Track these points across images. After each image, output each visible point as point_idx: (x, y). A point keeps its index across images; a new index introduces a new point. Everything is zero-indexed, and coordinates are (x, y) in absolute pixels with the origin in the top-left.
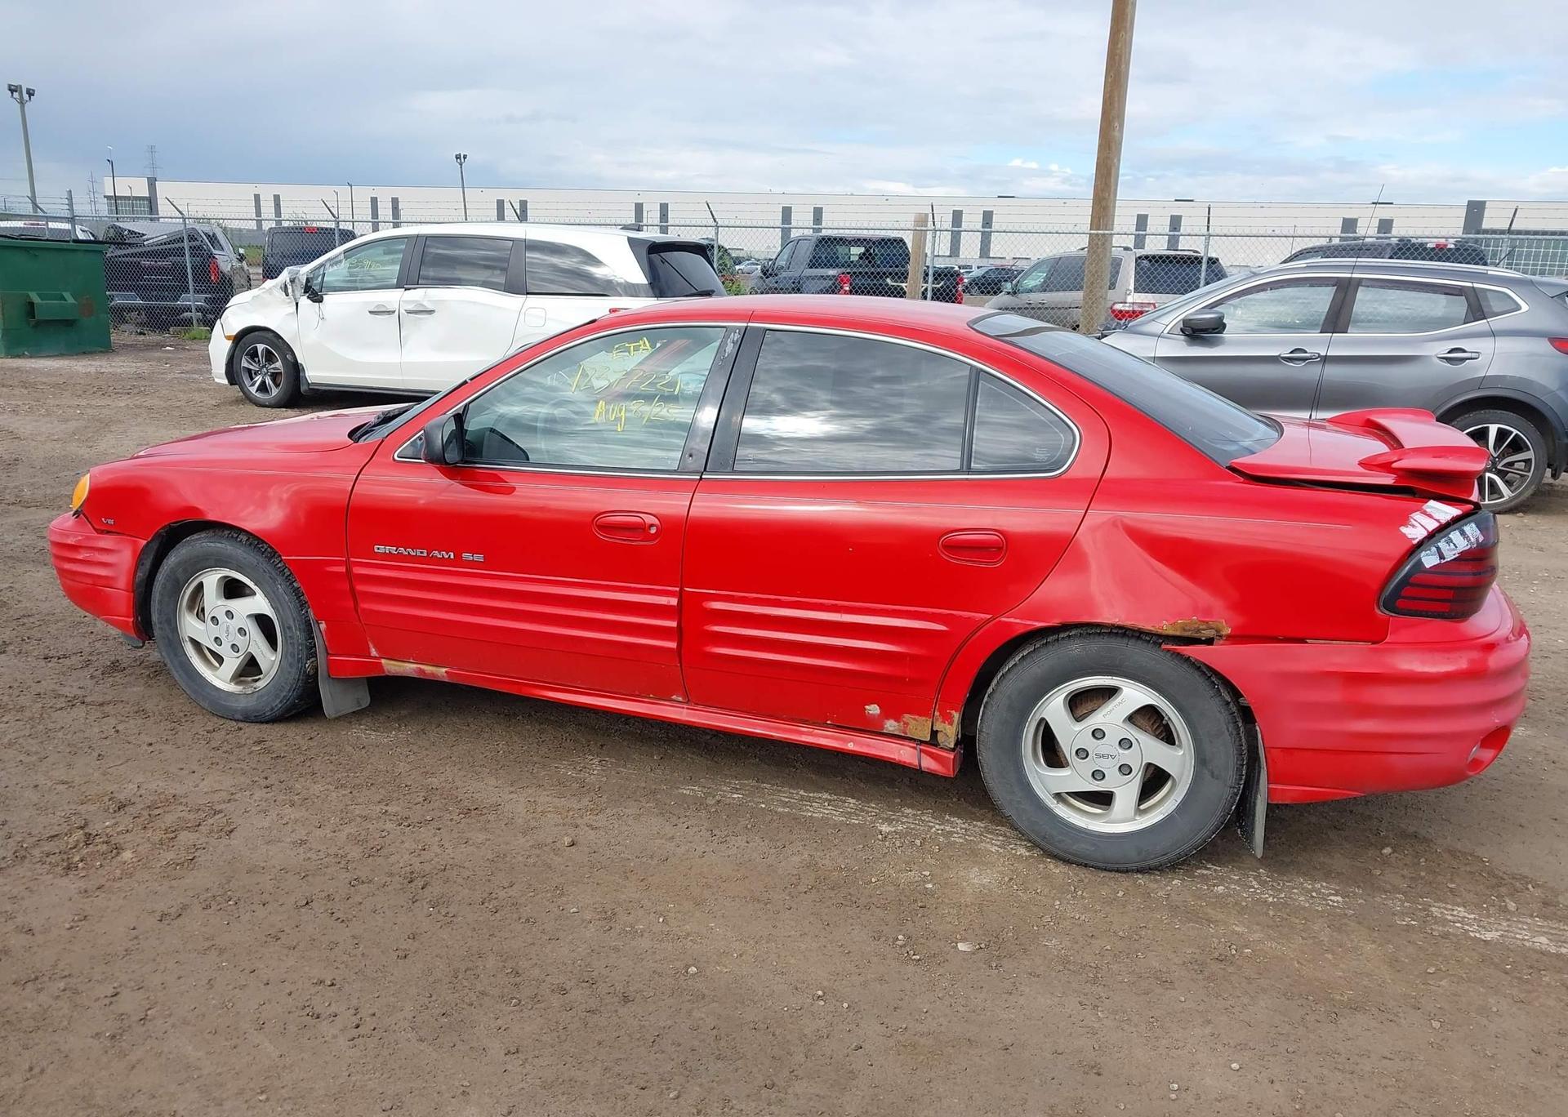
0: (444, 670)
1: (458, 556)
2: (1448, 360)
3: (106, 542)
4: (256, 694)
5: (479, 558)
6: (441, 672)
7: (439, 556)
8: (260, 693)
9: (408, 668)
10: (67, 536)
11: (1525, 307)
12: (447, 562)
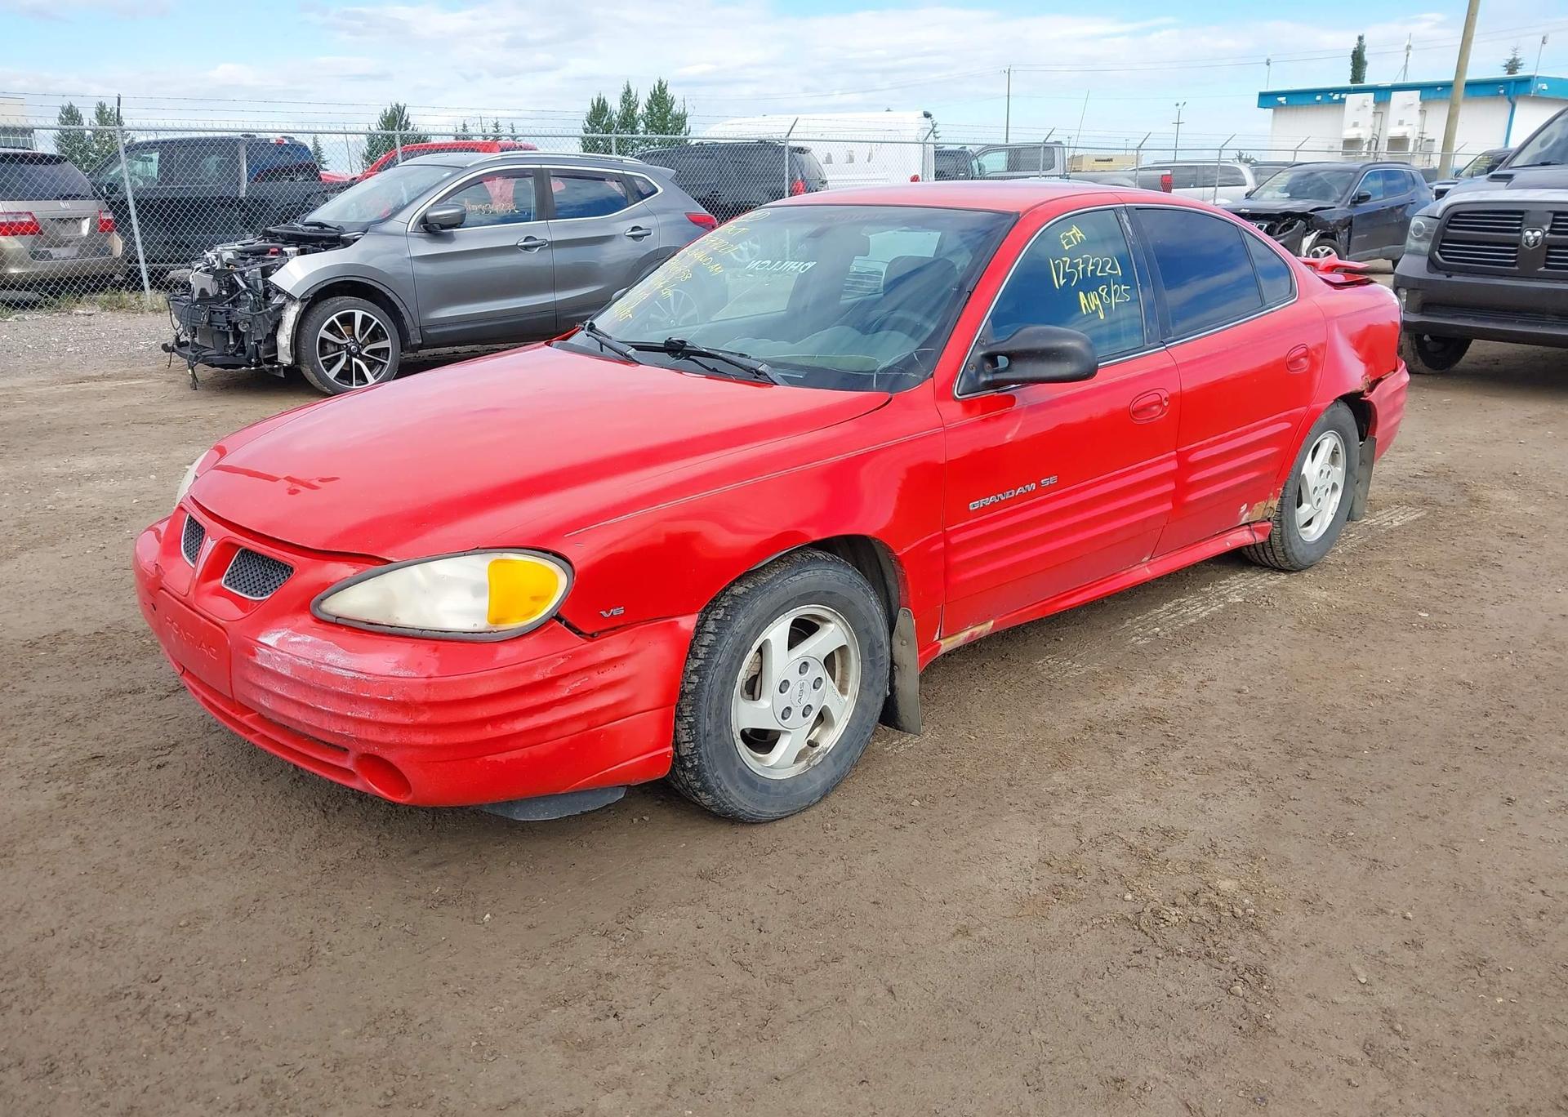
0: (992, 623)
1: (1038, 485)
2: (633, 236)
3: (612, 647)
4: (829, 758)
5: (1053, 480)
6: (986, 628)
7: (1024, 492)
8: (834, 755)
9: (962, 637)
10: (530, 670)
11: (660, 190)
12: (1030, 495)
